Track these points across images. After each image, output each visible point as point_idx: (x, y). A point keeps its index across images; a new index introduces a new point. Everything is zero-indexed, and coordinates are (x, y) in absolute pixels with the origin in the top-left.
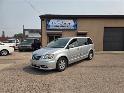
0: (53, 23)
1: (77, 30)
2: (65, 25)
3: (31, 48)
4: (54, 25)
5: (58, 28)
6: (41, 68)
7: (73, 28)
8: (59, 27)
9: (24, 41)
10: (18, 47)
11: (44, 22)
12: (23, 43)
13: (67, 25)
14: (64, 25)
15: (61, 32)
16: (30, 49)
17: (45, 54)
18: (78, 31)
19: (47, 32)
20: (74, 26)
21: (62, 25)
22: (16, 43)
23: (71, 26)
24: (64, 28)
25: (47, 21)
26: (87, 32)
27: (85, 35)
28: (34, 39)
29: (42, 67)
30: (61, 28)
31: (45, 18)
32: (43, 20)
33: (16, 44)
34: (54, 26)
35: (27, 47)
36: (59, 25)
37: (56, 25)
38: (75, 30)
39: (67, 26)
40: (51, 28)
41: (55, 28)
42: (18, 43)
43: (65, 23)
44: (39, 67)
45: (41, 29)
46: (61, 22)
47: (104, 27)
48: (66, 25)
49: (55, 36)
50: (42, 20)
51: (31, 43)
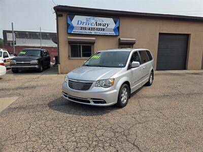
0: (80, 23)
1: (119, 37)
2: (100, 27)
3: (36, 66)
4: (81, 26)
5: (88, 32)
6: (92, 103)
7: (113, 33)
8: (89, 29)
9: (21, 53)
10: (11, 65)
11: (63, 20)
12: (18, 57)
13: (104, 27)
14: (98, 27)
15: (94, 38)
16: (35, 68)
17: (98, 79)
18: (121, 39)
19: (69, 37)
20: (114, 30)
21: (95, 27)
22: (4, 57)
23: (109, 30)
24: (99, 32)
25: (68, 18)
26: (134, 39)
27: (130, 45)
28: (40, 49)
29: (95, 102)
30: (93, 33)
31: (64, 12)
32: (61, 16)
33: (4, 59)
34: (82, 28)
35: (29, 64)
36: (90, 26)
37: (84, 26)
38: (116, 36)
39: (104, 30)
40: (75, 31)
41: (83, 32)
42: (8, 57)
43: (100, 23)
44: (89, 102)
45: (56, 32)
46: (93, 20)
47: (160, 34)
48: (102, 27)
49: (82, 45)
50: (58, 16)
51: (37, 58)
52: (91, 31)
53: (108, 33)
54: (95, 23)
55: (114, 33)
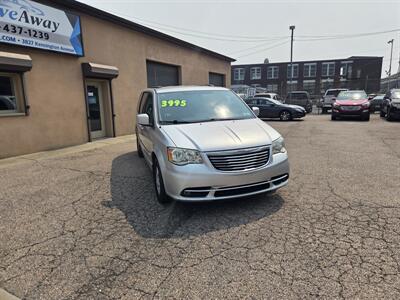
1: (82, 60)
6: (272, 187)
7: (69, 48)
8: (6, 29)
13: (46, 30)
14: (30, 25)
18: (92, 65)
20: (72, 41)
21: (23, 23)
23: (60, 39)
24: (35, 40)
30: (19, 40)
36: (7, 20)
38: (77, 56)
39: (47, 36)
43: (34, 16)
48: (41, 28)
52: (13, 36)
53: (59, 47)
54: (20, 12)
55: (72, 48)
